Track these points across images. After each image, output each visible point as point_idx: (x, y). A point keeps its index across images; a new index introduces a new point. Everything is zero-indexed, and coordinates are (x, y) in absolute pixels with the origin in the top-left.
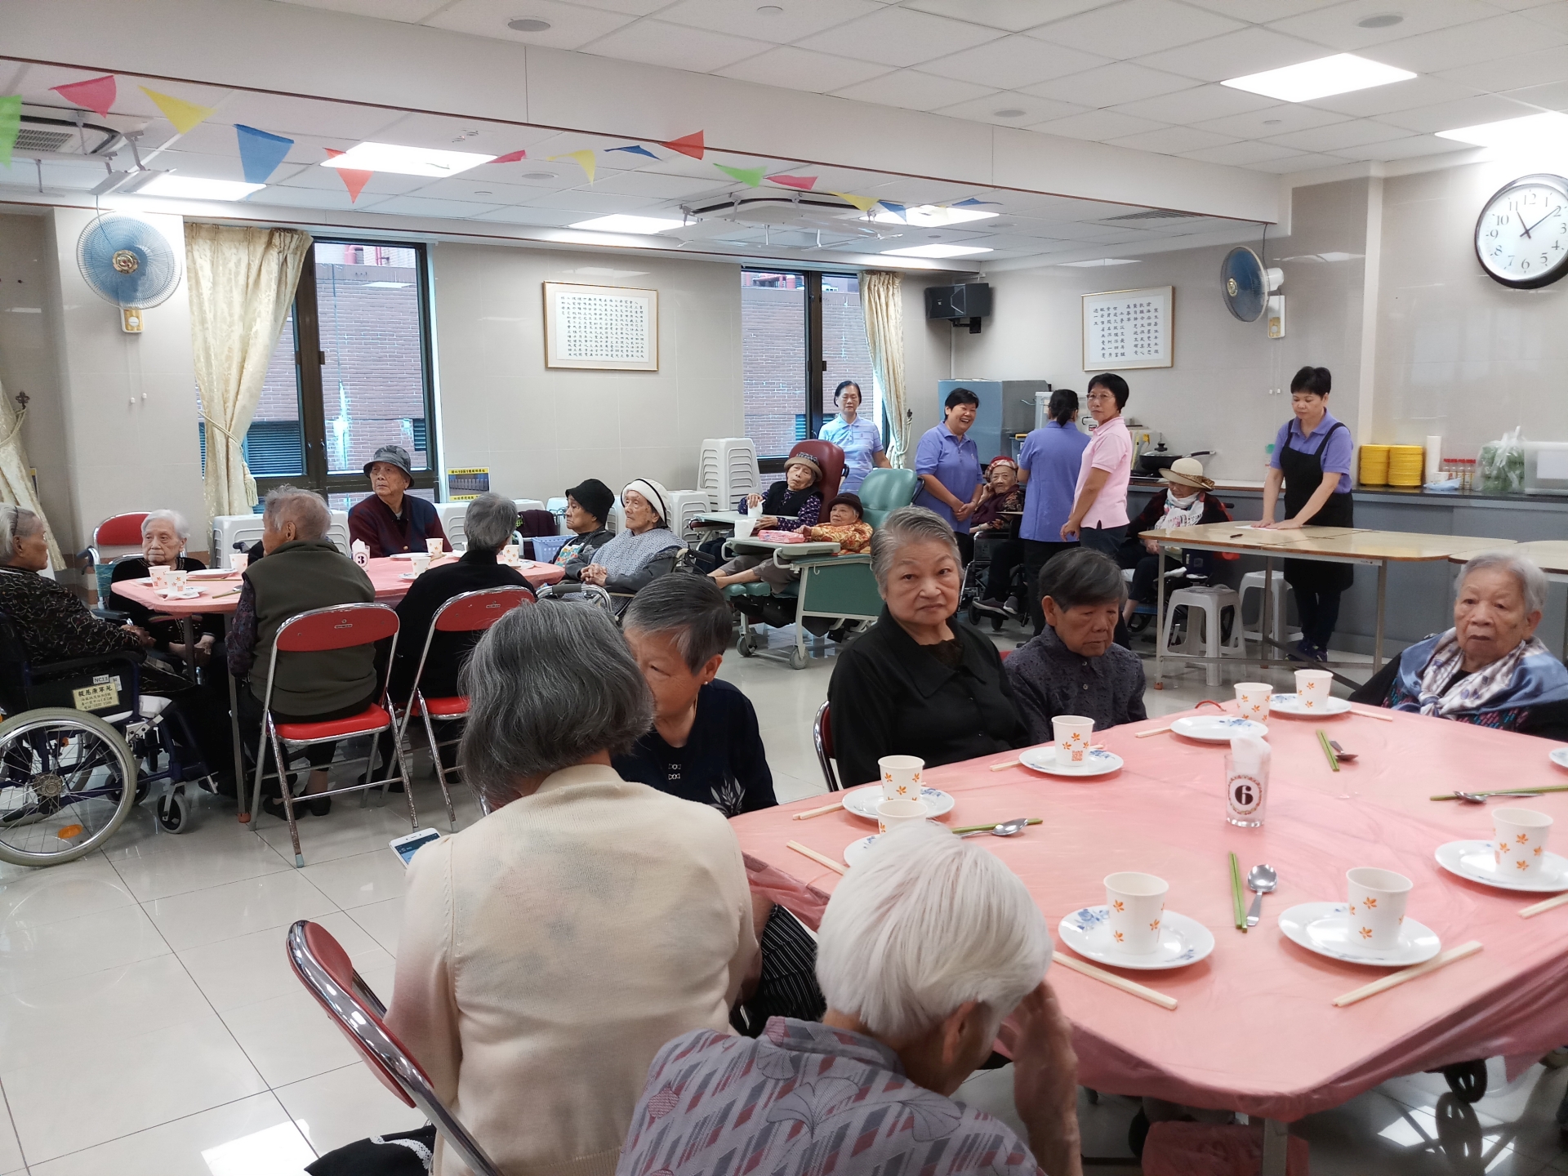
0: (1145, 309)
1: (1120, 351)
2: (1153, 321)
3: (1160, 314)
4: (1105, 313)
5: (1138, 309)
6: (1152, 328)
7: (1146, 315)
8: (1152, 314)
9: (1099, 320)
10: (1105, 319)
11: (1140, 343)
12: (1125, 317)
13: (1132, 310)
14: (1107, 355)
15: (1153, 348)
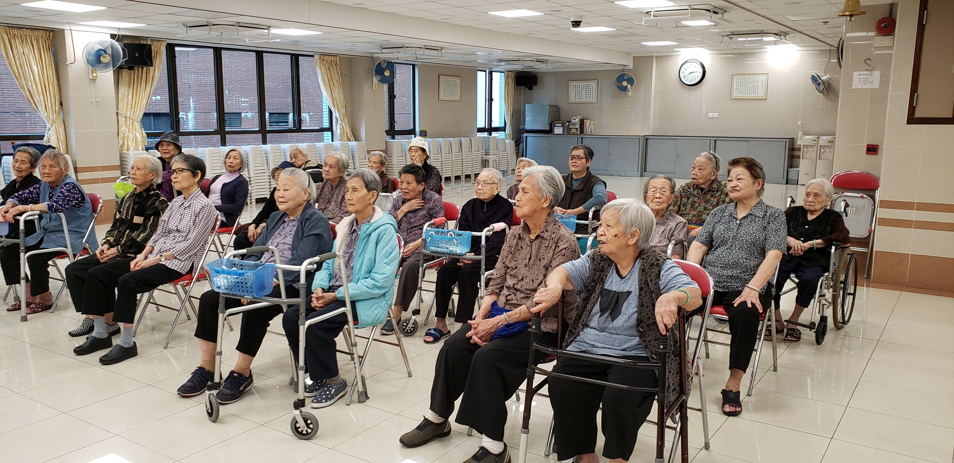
0: (589, 86)
1: (581, 98)
2: (591, 90)
3: (594, 88)
4: (576, 87)
5: (587, 86)
6: (591, 92)
7: (589, 88)
8: (591, 88)
9: (574, 88)
10: (576, 88)
11: (587, 96)
12: (583, 88)
13: (585, 86)
14: (577, 98)
15: (591, 97)
